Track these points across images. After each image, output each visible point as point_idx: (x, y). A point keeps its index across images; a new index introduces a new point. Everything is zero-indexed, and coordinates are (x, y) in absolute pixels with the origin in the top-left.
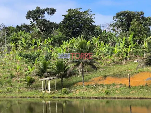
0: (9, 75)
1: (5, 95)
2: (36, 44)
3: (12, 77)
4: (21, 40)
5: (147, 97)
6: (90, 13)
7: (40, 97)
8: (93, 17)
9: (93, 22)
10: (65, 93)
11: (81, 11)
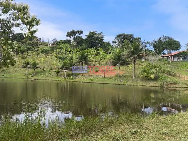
0: (50, 67)
1: (44, 79)
2: (70, 51)
3: (51, 69)
4: (63, 48)
5: (109, 83)
6: (102, 34)
7: (60, 80)
8: (103, 37)
9: (103, 39)
10: (72, 79)
11: (96, 33)
